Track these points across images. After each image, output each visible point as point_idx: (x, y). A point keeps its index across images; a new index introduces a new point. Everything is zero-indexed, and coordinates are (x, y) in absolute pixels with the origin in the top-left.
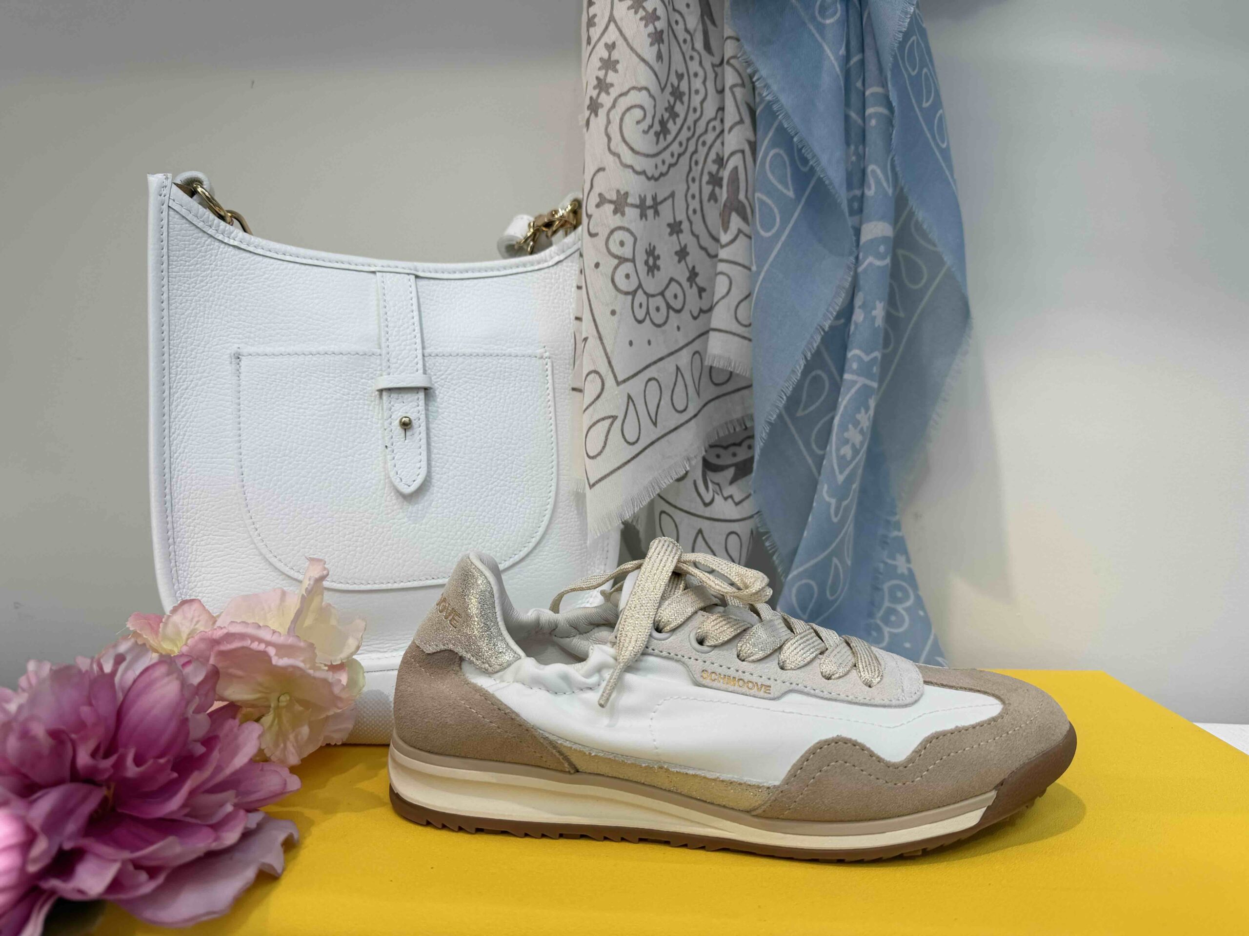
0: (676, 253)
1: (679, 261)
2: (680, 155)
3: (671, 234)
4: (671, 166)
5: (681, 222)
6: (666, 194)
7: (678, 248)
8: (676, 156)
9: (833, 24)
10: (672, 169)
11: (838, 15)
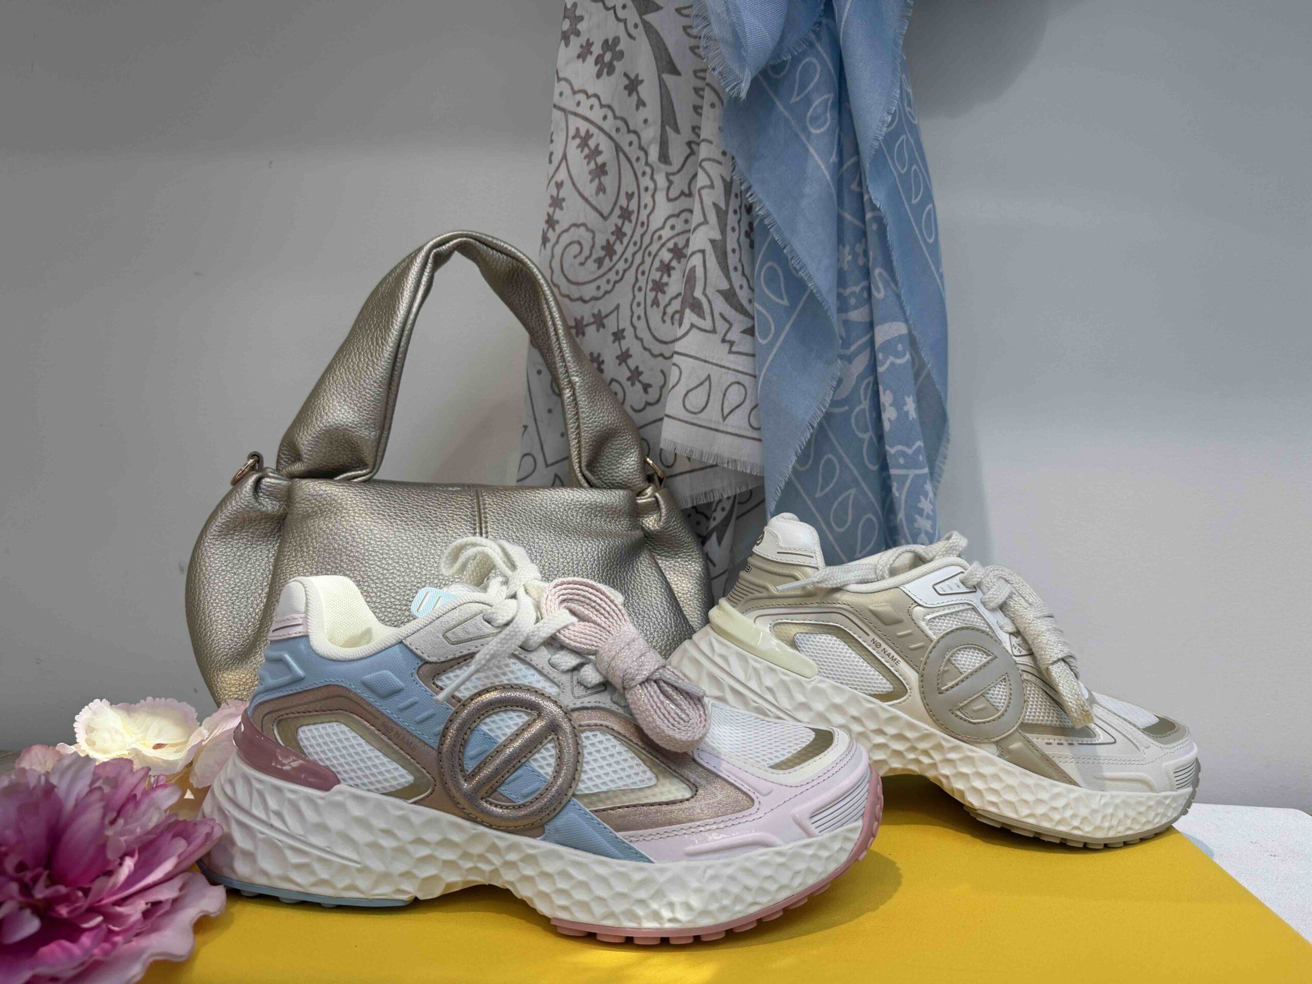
0: (617, 357)
1: (620, 364)
2: (625, 271)
3: (614, 342)
4: (616, 282)
5: (623, 330)
6: (612, 308)
7: (619, 353)
8: (621, 273)
9: (822, 134)
10: (617, 285)
11: (828, 123)
